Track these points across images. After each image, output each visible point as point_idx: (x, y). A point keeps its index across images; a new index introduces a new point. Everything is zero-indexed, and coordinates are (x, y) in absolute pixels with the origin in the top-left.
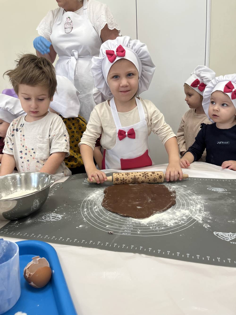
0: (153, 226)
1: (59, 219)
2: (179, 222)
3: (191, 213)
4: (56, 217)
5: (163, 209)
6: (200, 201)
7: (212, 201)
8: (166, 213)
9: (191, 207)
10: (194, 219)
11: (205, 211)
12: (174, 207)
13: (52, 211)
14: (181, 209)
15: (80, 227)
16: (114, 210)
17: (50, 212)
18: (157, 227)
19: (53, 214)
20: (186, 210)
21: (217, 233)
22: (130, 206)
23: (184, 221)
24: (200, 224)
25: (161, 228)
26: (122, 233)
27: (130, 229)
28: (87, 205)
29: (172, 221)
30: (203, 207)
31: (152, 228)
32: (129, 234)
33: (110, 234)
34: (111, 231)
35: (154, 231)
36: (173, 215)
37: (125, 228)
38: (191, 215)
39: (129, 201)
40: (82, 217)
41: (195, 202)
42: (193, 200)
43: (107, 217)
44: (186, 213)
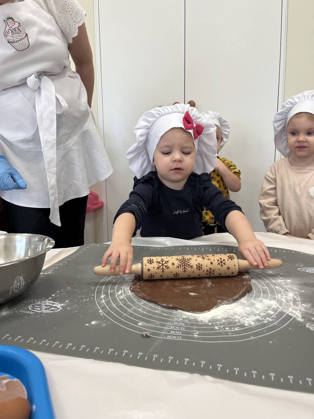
0: (219, 326)
1: (56, 310)
2: (263, 319)
3: (281, 305)
4: (51, 307)
5: (234, 298)
6: (291, 287)
8: (238, 304)
9: (277, 296)
10: (288, 315)
11: (303, 302)
12: (250, 294)
13: (47, 298)
14: (262, 297)
15: (92, 325)
16: (150, 298)
17: (43, 299)
18: (227, 327)
19: (47, 301)
20: (270, 300)
22: (177, 291)
23: (272, 319)
24: (299, 323)
25: (234, 329)
26: (166, 335)
27: (180, 329)
28: (105, 290)
29: (251, 317)
30: (298, 296)
31: (219, 328)
32: (179, 338)
33: (145, 337)
34: (147, 332)
35: (222, 334)
36: (250, 308)
37: (171, 328)
38: (281, 308)
39: (175, 284)
40: (96, 307)
41: (283, 288)
42: (280, 285)
43: (139, 308)
44: (272, 305)
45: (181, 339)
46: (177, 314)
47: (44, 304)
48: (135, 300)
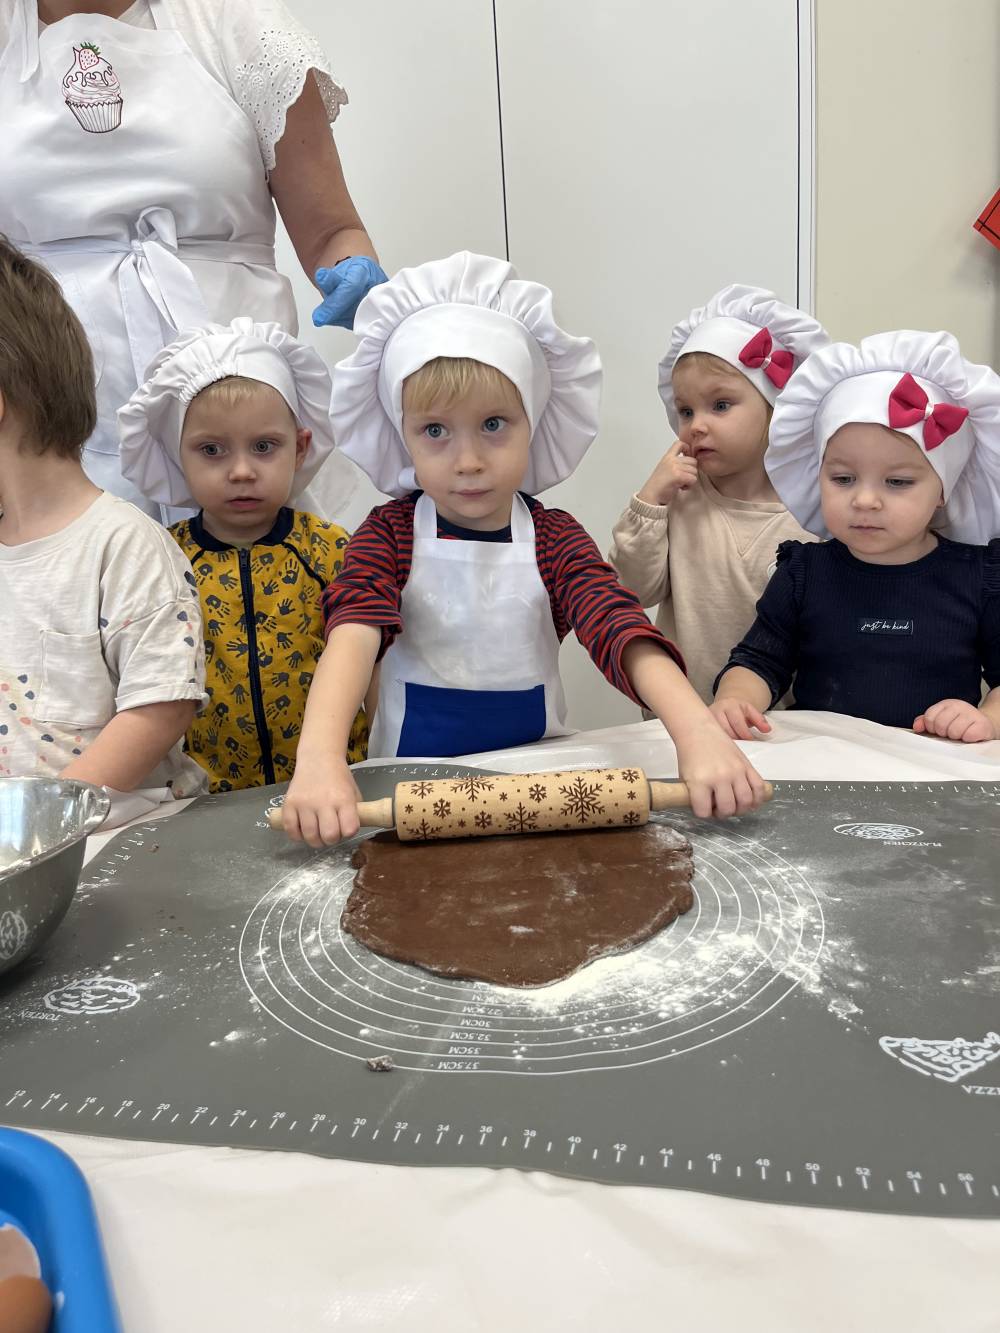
0: (588, 1022)
1: (125, 1004)
2: (713, 993)
3: (769, 947)
4: (112, 995)
5: (635, 936)
6: (806, 886)
7: (861, 886)
8: (648, 951)
9: (764, 920)
10: (782, 977)
11: (832, 933)
12: (686, 920)
13: (97, 966)
14: (719, 928)
15: (229, 1044)
16: (398, 949)
17: (89, 971)
18: (608, 1025)
19: (99, 978)
20: (741, 932)
21: (898, 1042)
22: (477, 923)
23: (736, 992)
24: (811, 998)
25: (628, 1031)
26: (436, 1062)
27: (477, 1040)
28: (269, 930)
29: (680, 989)
30: (820, 918)
31: (584, 1028)
32: (471, 1066)
33: (375, 1071)
34: (381, 1057)
35: (593, 1046)
36: (681, 963)
37: (452, 1037)
38: (767, 957)
39: (472, 900)
40: (242, 988)
41: (784, 893)
42: (775, 885)
43: (363, 983)
44: (744, 950)
45: (474, 1069)
46: (472, 994)
47: (91, 988)
48: (353, 958)
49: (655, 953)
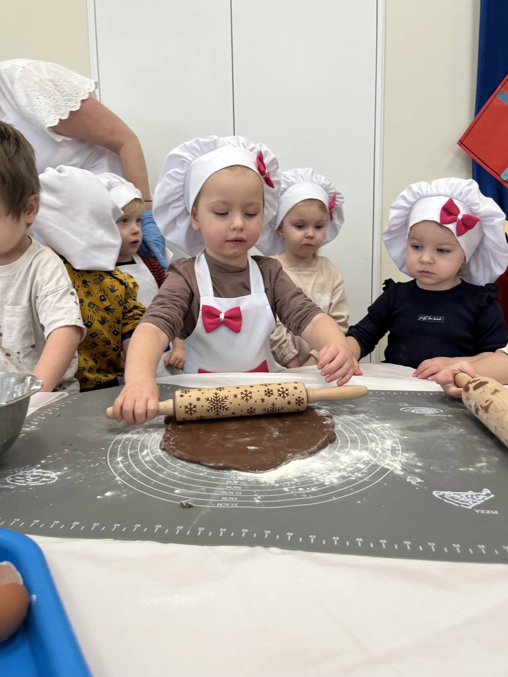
0: (290, 486)
2: (350, 474)
3: (375, 456)
4: (42, 477)
5: (310, 451)
6: (390, 432)
7: (416, 432)
8: (316, 458)
9: (371, 445)
10: (383, 468)
11: (405, 451)
12: (333, 445)
13: (33, 465)
14: (350, 448)
15: (107, 497)
16: (192, 457)
17: (29, 467)
18: (300, 487)
19: (34, 470)
20: (360, 450)
21: (441, 493)
22: (230, 445)
23: (362, 474)
24: (398, 476)
25: (310, 490)
26: (216, 503)
27: (235, 494)
28: (122, 450)
29: (334, 473)
30: (398, 444)
31: (289, 489)
32: (234, 505)
33: (185, 507)
34: (188, 501)
35: (294, 496)
36: (333, 462)
37: (223, 493)
38: (375, 460)
39: (227, 436)
40: (111, 474)
41: (379, 435)
42: (374, 431)
43: (174, 471)
44: (364, 457)
45: (236, 506)
46: (231, 475)
48: (168, 462)
49: (320, 459)
